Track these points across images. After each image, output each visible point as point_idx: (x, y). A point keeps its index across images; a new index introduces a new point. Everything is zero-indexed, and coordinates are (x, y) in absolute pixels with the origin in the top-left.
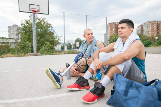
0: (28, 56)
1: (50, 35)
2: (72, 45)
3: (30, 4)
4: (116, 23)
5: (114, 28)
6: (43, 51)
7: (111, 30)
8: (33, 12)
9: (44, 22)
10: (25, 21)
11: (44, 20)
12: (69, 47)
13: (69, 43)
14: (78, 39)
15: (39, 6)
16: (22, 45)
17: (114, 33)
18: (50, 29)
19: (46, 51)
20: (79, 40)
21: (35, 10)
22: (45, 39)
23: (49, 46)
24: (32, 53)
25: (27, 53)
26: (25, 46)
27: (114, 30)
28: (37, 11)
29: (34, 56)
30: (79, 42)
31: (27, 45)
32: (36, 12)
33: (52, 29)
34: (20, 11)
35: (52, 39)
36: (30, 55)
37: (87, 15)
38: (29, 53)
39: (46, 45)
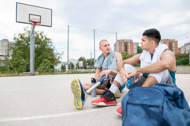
0: (23, 76)
1: (49, 52)
2: (74, 64)
3: (30, 14)
4: (125, 41)
5: (123, 46)
6: (41, 70)
7: (120, 48)
8: (33, 23)
9: (42, 36)
10: (19, 35)
11: (42, 33)
12: (71, 67)
13: (71, 63)
14: (81, 57)
15: (40, 16)
16: (16, 62)
17: (123, 51)
18: (49, 44)
19: (44, 70)
20: (83, 59)
21: (36, 21)
22: (43, 56)
23: (49, 64)
24: (28, 73)
25: (22, 72)
26: (20, 64)
27: (123, 48)
28: (37, 22)
29: (30, 75)
30: (83, 61)
31: (22, 63)
32: (37, 24)
33: (51, 45)
34: (17, 21)
35: (52, 57)
36: (26, 75)
37: (94, 30)
38: (24, 73)
39: (45, 63)
